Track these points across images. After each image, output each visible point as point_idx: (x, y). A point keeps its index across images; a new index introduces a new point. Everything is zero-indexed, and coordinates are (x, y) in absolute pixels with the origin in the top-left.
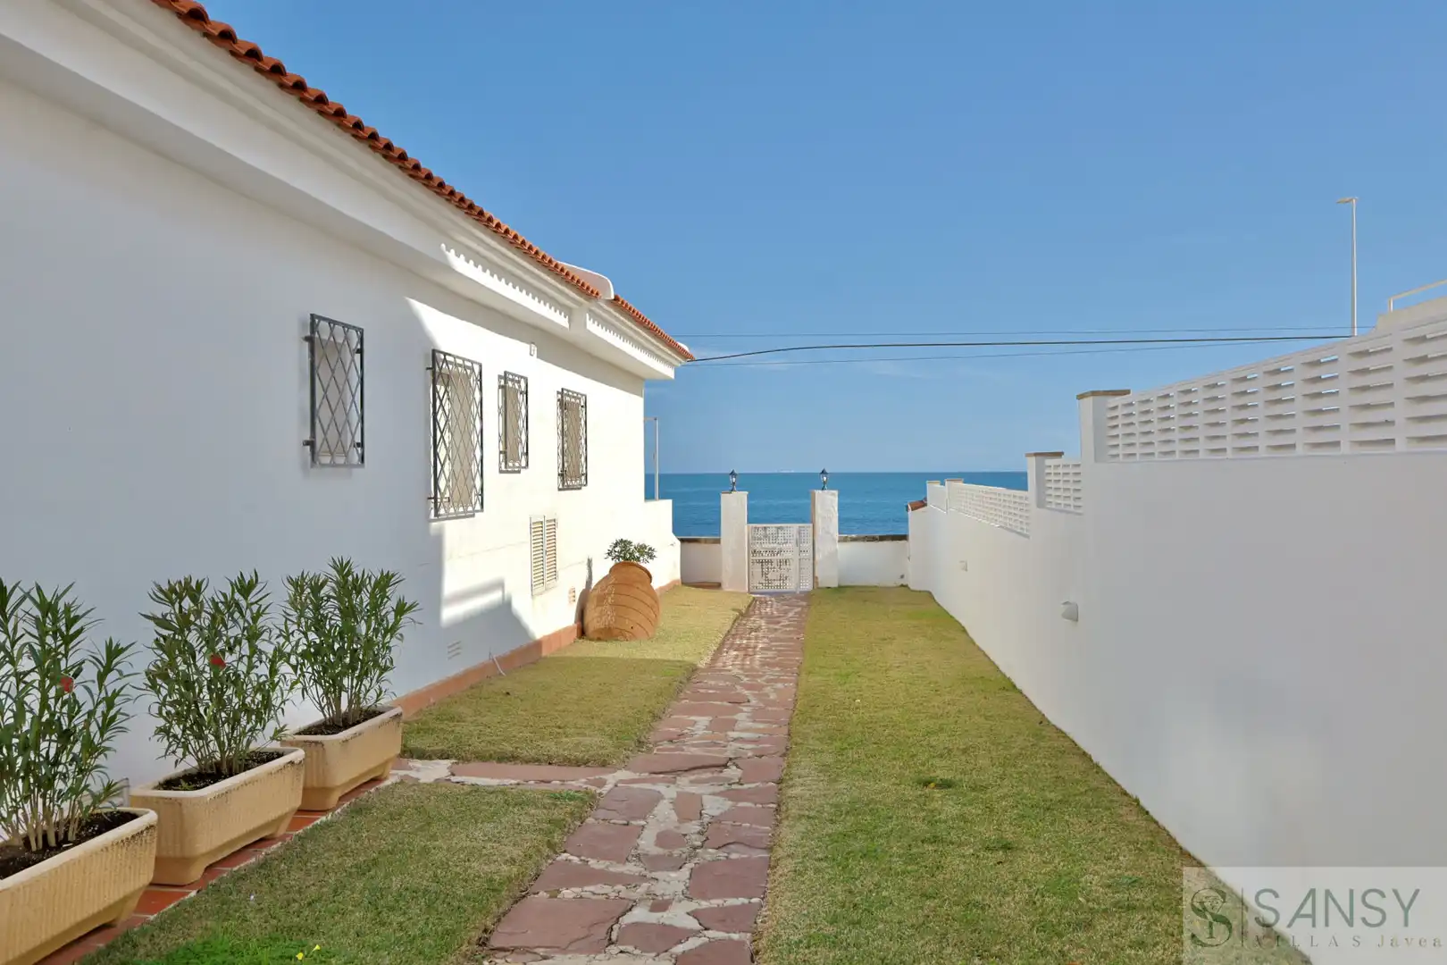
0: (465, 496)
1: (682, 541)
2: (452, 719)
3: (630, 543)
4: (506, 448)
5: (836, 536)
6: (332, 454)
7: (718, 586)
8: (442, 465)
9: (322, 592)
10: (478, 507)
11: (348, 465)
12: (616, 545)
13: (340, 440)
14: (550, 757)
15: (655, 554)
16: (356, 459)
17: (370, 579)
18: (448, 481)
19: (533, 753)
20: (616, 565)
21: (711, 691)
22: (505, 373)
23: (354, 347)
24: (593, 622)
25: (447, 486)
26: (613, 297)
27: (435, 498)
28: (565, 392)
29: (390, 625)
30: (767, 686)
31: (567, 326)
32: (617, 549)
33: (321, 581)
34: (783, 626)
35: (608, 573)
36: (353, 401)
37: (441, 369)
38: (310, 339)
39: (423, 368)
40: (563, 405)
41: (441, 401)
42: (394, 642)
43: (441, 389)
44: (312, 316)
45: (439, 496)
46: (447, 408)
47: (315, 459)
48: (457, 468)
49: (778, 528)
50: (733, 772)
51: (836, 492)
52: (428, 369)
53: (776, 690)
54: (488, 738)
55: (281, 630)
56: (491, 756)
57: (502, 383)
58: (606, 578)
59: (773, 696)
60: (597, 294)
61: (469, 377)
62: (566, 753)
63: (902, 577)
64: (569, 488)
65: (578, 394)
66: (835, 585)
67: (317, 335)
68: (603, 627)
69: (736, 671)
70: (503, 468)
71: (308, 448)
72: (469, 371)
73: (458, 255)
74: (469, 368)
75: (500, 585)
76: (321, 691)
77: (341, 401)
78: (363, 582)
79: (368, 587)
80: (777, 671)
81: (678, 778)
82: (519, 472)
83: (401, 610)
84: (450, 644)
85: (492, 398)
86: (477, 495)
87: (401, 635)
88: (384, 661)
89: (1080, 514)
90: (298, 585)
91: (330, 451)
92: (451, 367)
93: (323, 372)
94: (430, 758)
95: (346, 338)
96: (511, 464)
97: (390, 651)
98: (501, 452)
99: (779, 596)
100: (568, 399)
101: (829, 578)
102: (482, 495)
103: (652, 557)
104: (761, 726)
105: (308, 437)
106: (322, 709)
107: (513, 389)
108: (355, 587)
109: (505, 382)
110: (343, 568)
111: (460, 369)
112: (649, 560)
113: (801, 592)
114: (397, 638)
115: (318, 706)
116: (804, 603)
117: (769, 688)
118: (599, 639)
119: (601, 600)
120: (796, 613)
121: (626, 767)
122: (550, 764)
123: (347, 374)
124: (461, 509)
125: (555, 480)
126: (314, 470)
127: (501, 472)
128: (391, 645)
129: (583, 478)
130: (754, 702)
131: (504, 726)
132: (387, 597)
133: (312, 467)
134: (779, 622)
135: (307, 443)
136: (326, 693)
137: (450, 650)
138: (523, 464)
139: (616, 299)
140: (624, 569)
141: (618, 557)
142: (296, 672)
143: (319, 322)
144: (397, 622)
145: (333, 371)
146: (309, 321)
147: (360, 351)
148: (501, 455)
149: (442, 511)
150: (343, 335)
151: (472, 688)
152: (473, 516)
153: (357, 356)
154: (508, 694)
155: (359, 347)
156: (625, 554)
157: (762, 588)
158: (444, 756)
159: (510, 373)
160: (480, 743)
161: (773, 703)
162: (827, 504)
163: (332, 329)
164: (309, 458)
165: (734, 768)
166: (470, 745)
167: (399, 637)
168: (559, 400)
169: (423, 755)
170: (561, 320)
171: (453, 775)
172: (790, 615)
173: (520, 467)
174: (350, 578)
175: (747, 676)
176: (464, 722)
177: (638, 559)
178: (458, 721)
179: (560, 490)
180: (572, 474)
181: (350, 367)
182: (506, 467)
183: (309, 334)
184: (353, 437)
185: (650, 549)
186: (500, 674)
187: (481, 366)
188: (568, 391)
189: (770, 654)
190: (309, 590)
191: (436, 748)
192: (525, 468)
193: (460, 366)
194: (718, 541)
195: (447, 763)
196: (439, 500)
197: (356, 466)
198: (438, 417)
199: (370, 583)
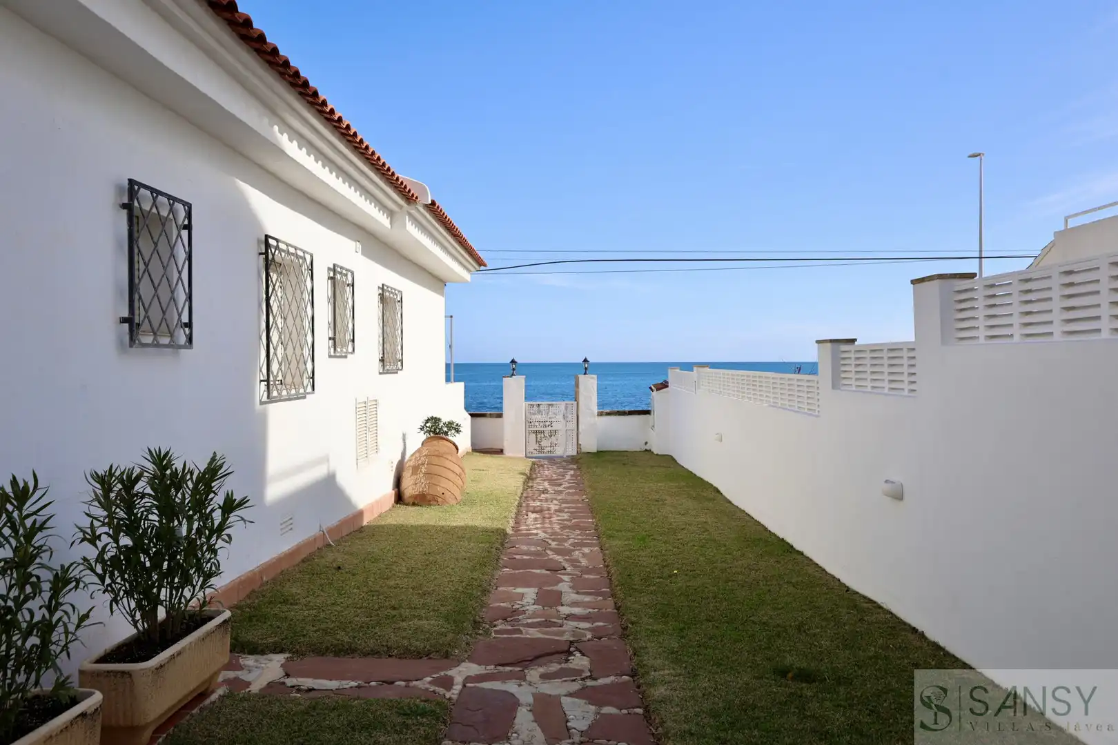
0: (297, 379)
1: (472, 415)
2: (285, 602)
3: (439, 420)
4: (335, 335)
5: (596, 410)
6: (155, 334)
7: (501, 452)
8: (275, 349)
9: (136, 488)
10: (309, 389)
11: (174, 346)
12: (427, 421)
13: (164, 319)
14: (389, 648)
15: (461, 429)
16: (182, 340)
17: (192, 474)
18: (280, 364)
19: (371, 643)
20: (428, 438)
21: (525, 557)
22: (334, 265)
23: (180, 222)
24: (409, 489)
25: (280, 369)
26: (430, 202)
27: (268, 381)
28: (385, 288)
29: (216, 525)
30: (574, 551)
31: (390, 227)
32: (428, 425)
33: (134, 476)
34: (564, 488)
35: (420, 445)
36: (180, 278)
37: (273, 255)
38: (127, 207)
39: (255, 253)
40: (382, 298)
41: (274, 286)
42: (220, 543)
43: (274, 276)
44: (131, 181)
45: (271, 378)
46: (279, 295)
47: (134, 338)
48: (290, 350)
49: (550, 405)
50: (579, 661)
51: (595, 376)
52: (261, 254)
53: (584, 555)
54: (323, 626)
55: (84, 532)
56: (327, 648)
57: (332, 274)
58: (419, 451)
59: (584, 562)
60: (417, 198)
61: (301, 266)
62: (406, 642)
63: (646, 443)
64: (388, 372)
65: (395, 290)
66: (594, 450)
67: (136, 204)
68: (417, 493)
69: (542, 535)
70: (332, 354)
71: (126, 325)
72: (301, 261)
73: (291, 140)
74: (301, 257)
75: (326, 459)
76: (133, 605)
77: (166, 275)
78: (184, 475)
79: (190, 483)
80: (578, 535)
81: (526, 671)
82: (346, 357)
83: (230, 506)
84: (282, 522)
85: (323, 289)
86: (309, 378)
87: (229, 536)
88: (209, 565)
89: (914, 397)
90: (104, 481)
91: (153, 329)
92: (283, 254)
93: (144, 245)
94: (263, 653)
95: (171, 211)
96: (339, 350)
97: (216, 555)
98: (330, 339)
99: (552, 460)
100: (387, 294)
101: (590, 445)
102: (313, 378)
103: (458, 431)
104: (587, 599)
105: (126, 314)
106: (135, 623)
107: (340, 280)
108: (173, 483)
109: (334, 274)
110: (161, 460)
111: (293, 257)
112: (456, 434)
113: (568, 456)
114: (223, 540)
115: (130, 619)
116: (575, 467)
117: (577, 553)
118: (414, 504)
119: (416, 469)
120: (572, 476)
121: (471, 659)
122: (390, 656)
123: (172, 248)
124: (293, 392)
125: (377, 365)
126: (133, 349)
127: (330, 356)
128: (217, 547)
129: (399, 363)
130: (569, 569)
131: (339, 608)
132: (214, 492)
133: (131, 346)
134: (561, 485)
135: (124, 320)
136: (139, 606)
137: (282, 527)
138: (350, 349)
139: (433, 203)
140: (435, 442)
141: (429, 432)
142: (103, 582)
143: (139, 189)
144: (224, 520)
145: (156, 244)
146: (126, 185)
147: (188, 227)
148: (331, 341)
149: (275, 394)
150: (169, 207)
151: (303, 561)
152: (305, 397)
153: (185, 233)
154: (339, 568)
155: (186, 222)
156: (435, 429)
157: (536, 454)
158: (278, 649)
159: (338, 266)
160: (315, 631)
161: (587, 570)
162: (589, 386)
163: (155, 199)
164: (127, 338)
165: (578, 654)
166: (304, 636)
167: (226, 538)
168: (380, 294)
169: (255, 650)
170: (383, 219)
171: (288, 675)
172: (568, 477)
173: (347, 352)
174: (168, 472)
175: (553, 540)
176: (297, 604)
177: (446, 433)
178: (291, 604)
179: (380, 373)
180: (390, 361)
181: (176, 242)
182: (335, 352)
183: (126, 201)
184: (180, 315)
185: (457, 425)
186: (331, 545)
187: (312, 256)
188: (388, 287)
189: (566, 516)
190: (119, 486)
191: (270, 640)
192: (351, 353)
193: (293, 254)
194: (500, 416)
195: (279, 658)
196: (271, 383)
197: (184, 347)
198: (271, 302)
199: (191, 478)
